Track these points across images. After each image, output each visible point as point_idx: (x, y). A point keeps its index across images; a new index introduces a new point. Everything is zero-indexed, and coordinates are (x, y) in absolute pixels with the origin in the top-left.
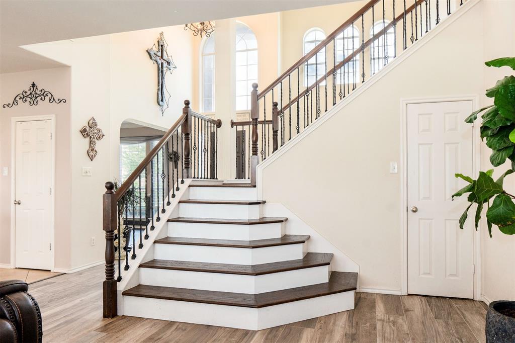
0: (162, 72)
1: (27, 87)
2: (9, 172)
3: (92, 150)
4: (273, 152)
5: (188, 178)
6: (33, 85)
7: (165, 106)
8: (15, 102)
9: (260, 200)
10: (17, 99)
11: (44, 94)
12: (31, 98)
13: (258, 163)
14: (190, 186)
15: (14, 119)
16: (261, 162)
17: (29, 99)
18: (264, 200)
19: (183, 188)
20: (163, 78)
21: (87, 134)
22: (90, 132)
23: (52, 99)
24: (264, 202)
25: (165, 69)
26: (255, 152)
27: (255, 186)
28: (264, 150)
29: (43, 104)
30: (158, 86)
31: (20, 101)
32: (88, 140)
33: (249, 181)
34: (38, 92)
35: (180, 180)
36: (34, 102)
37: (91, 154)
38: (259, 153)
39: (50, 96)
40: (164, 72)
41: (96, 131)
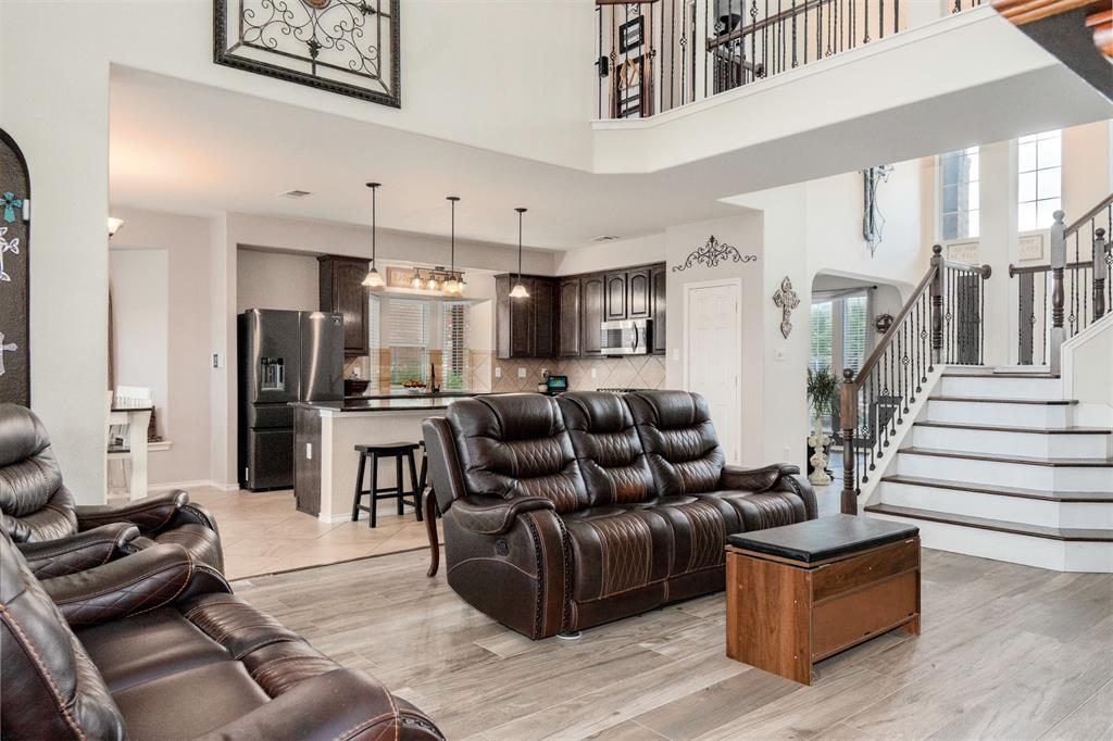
0: (872, 182)
1: (703, 242)
2: (681, 357)
3: (787, 323)
4: (1093, 322)
5: (939, 363)
6: (712, 239)
7: (876, 239)
8: (688, 263)
9: (1068, 398)
10: (691, 258)
11: (726, 251)
12: (709, 257)
13: (1065, 339)
14: (943, 376)
15: (686, 287)
16: (1069, 339)
17: (706, 259)
18: (1075, 399)
19: (933, 378)
20: (872, 194)
21: (782, 302)
22: (784, 299)
23: (737, 258)
24: (1076, 403)
25: (875, 176)
26: (1059, 323)
27: (1058, 377)
28: (1075, 314)
29: (726, 264)
30: (866, 207)
31: (694, 262)
32: (781, 309)
33: (1046, 368)
34: (719, 248)
35: (927, 366)
36: (713, 262)
37: (785, 329)
38: (1066, 323)
39: (734, 252)
40: (875, 182)
41: (791, 296)
